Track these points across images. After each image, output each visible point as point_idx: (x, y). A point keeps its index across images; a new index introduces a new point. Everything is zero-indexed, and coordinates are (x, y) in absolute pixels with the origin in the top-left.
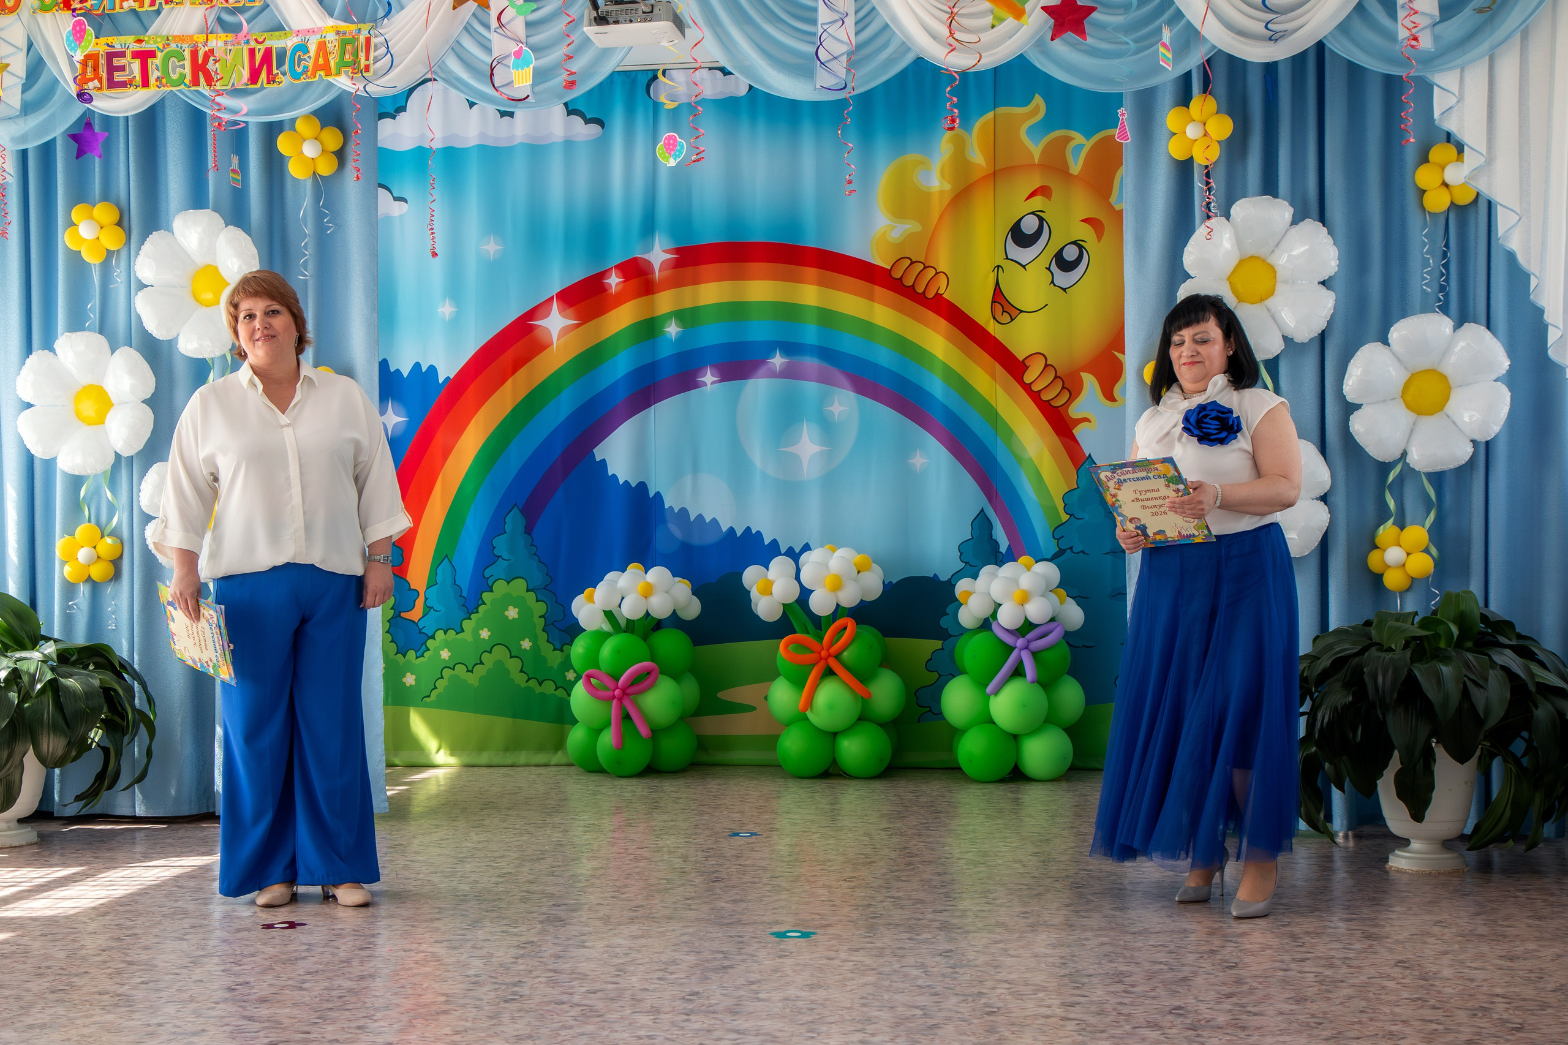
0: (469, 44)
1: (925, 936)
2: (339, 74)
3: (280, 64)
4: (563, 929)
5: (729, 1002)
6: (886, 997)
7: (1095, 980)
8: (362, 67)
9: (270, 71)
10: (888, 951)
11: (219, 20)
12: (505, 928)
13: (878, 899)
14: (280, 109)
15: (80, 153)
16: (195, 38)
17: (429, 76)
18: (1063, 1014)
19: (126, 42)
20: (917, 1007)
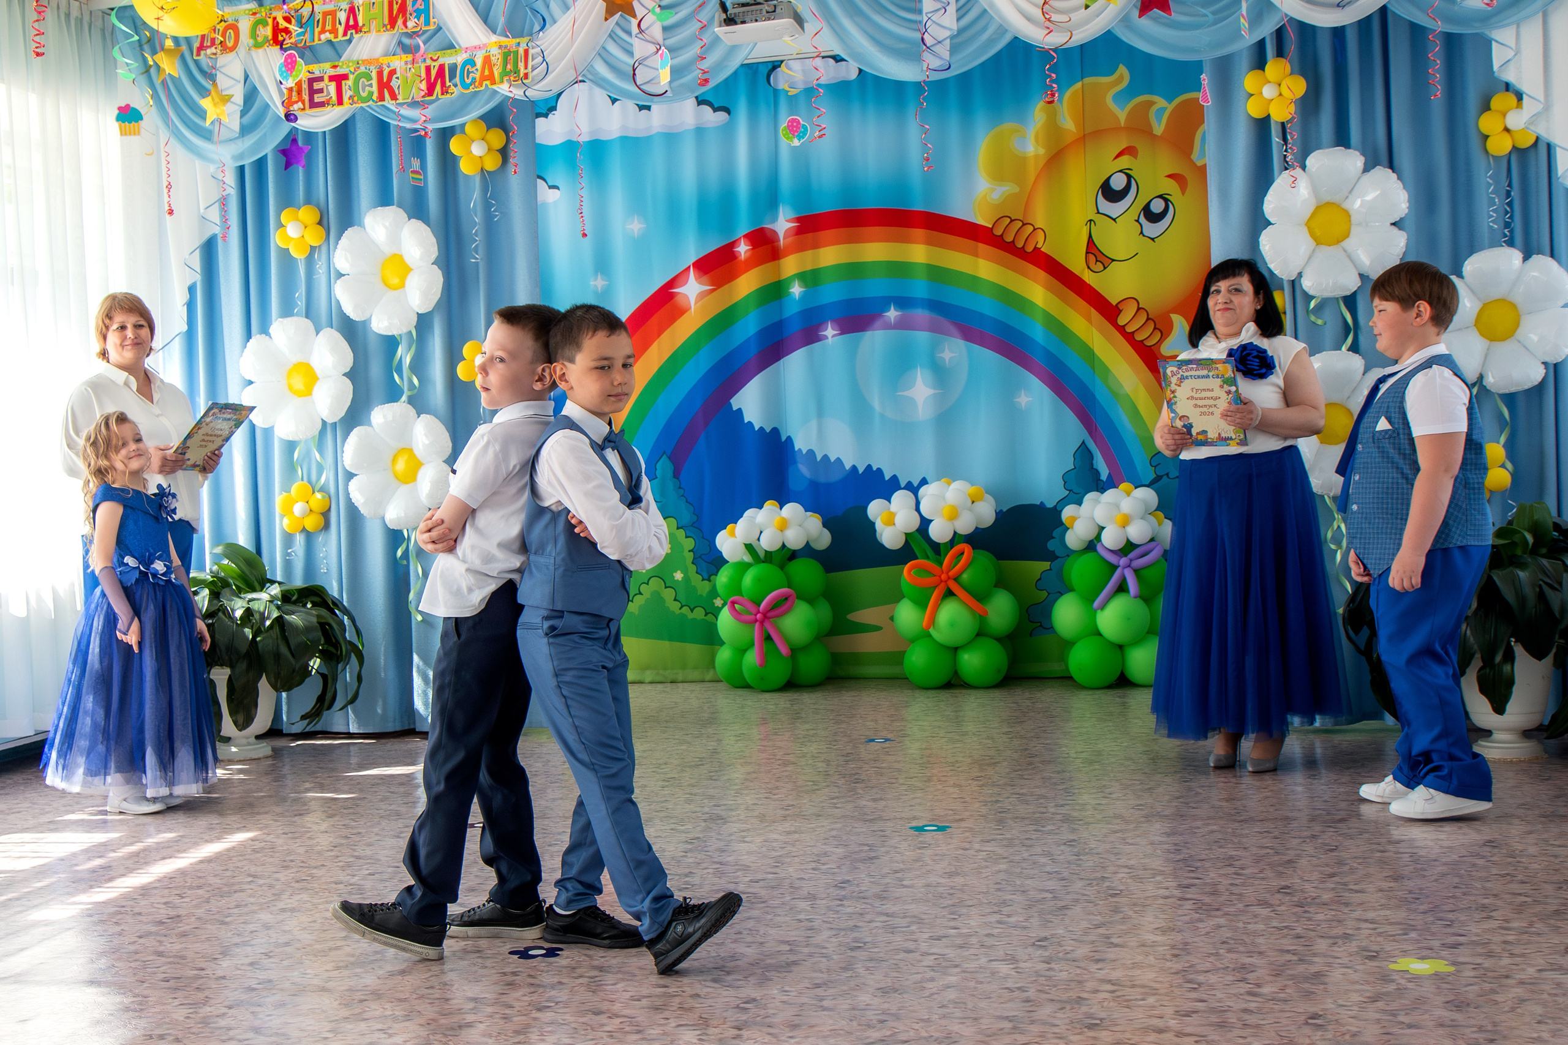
0: (614, 49)
1: (1050, 827)
2: (502, 82)
3: (452, 76)
4: (725, 826)
5: (876, 889)
6: (1018, 882)
7: (1207, 864)
8: (522, 75)
9: (443, 84)
10: (1017, 842)
11: (400, 43)
12: (673, 826)
13: (1005, 796)
14: (452, 117)
15: (288, 165)
16: (381, 60)
17: (580, 78)
18: (1180, 895)
19: (324, 69)
20: (1047, 891)
